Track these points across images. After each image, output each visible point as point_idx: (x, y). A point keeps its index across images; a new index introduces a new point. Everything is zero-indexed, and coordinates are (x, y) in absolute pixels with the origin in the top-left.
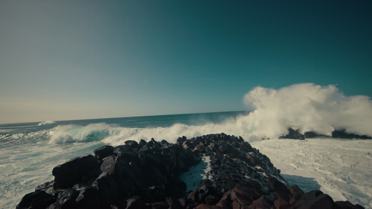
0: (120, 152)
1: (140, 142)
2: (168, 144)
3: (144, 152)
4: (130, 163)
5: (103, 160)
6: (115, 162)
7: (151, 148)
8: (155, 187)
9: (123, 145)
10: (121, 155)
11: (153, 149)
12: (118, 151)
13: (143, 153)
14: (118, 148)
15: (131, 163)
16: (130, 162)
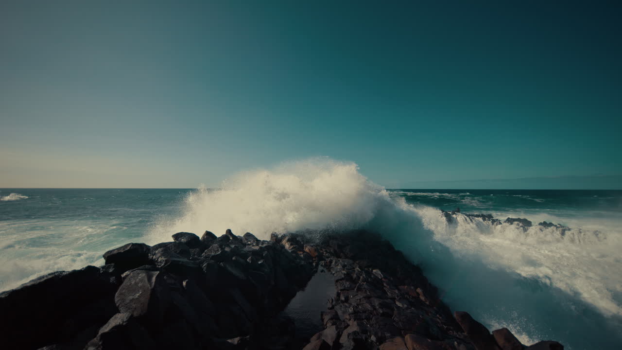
0: (163, 259)
1: (203, 237)
2: (258, 241)
3: (213, 257)
4: (184, 283)
5: (123, 276)
6: (151, 285)
7: (227, 249)
8: (241, 340)
9: (171, 243)
10: (165, 264)
11: (231, 251)
12: (159, 255)
13: (212, 261)
14: (160, 250)
15: (187, 283)
16: (185, 280)
